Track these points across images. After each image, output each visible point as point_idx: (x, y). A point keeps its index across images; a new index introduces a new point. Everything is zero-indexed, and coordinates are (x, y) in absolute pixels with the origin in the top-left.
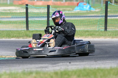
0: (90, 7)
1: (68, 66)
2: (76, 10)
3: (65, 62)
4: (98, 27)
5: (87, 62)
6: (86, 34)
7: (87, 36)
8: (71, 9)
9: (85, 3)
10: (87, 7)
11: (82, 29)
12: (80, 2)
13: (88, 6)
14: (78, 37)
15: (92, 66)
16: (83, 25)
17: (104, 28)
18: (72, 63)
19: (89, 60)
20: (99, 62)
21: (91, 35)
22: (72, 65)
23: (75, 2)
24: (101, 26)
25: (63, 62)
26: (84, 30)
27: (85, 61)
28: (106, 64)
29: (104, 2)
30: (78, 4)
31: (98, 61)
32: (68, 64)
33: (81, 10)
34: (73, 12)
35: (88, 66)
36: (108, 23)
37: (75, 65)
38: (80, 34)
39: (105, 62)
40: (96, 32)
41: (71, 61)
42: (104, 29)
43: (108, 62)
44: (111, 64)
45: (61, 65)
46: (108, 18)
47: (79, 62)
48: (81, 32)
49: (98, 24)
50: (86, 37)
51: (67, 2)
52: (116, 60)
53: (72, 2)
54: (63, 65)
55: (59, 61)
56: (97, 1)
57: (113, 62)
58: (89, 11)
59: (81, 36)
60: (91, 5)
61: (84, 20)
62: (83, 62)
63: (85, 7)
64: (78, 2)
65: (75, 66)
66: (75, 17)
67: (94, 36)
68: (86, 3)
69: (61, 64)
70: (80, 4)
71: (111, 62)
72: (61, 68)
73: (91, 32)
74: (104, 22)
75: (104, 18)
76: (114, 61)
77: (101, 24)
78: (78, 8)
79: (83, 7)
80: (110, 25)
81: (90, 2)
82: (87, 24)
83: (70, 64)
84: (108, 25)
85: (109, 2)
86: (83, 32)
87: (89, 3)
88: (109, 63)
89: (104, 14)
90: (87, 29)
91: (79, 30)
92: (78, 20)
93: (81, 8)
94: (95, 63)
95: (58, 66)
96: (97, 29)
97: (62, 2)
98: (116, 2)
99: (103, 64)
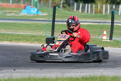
0: (38, 11)
1: (12, 73)
2: (23, 13)
3: (9, 69)
4: (45, 32)
5: (32, 70)
6: (33, 39)
7: (34, 42)
8: (18, 12)
9: (32, 6)
10: (34, 11)
11: (28, 34)
12: (27, 5)
13: (36, 10)
14: (24, 41)
15: (37, 74)
16: (30, 30)
17: (51, 33)
18: (17, 70)
19: (34, 67)
20: (45, 70)
21: (37, 41)
22: (17, 72)
23: (22, 5)
24: (48, 31)
25: (7, 69)
26: (30, 35)
27: (30, 68)
28: (52, 72)
29: (52, 6)
30: (25, 7)
31: (43, 69)
32: (13, 71)
33: (28, 13)
34: (19, 15)
35: (33, 74)
36: (55, 29)
37: (20, 72)
38: (26, 39)
39: (50, 71)
40: (43, 37)
41: (16, 68)
42: (51, 35)
43: (53, 70)
44: (57, 73)
45: (5, 72)
46: (56, 23)
47: (24, 69)
48: (28, 37)
49: (45, 29)
50: (32, 43)
51: (14, 4)
52: (62, 69)
53: (20, 4)
54: (7, 72)
55: (3, 67)
56: (45, 5)
57: (58, 71)
58: (36, 15)
59: (28, 41)
60: (38, 9)
61: (31, 25)
62: (28, 69)
63: (32, 11)
64: (26, 5)
65: (20, 74)
66: (22, 20)
67: (41, 42)
68: (34, 6)
69: (6, 70)
70: (27, 7)
71: (57, 71)
72: (5, 75)
73: (37, 37)
74: (51, 27)
75: (51, 23)
76: (60, 70)
77: (48, 30)
78: (25, 11)
79: (30, 11)
80: (57, 31)
81: (38, 5)
82: (33, 28)
83: (14, 71)
84: (55, 31)
85: (57, 7)
86: (29, 36)
87: (36, 7)
88: (54, 72)
89: (52, 19)
90: (34, 34)
91: (25, 35)
92: (24, 24)
93: (28, 11)
94: (40, 71)
95: (2, 73)
96: (44, 35)
97: (9, 4)
98: (63, 7)
99: (48, 72)
